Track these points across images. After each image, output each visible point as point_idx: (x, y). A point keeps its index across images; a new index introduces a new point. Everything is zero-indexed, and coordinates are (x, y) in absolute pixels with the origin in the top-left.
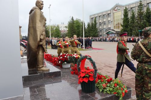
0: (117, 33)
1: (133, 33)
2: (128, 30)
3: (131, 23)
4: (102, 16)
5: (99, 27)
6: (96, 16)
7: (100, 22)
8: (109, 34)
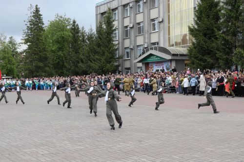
0: (176, 60)
1: (234, 59)
2: (214, 45)
3: (229, 18)
4: (131, 5)
5: (123, 43)
6: (113, 7)
7: (125, 25)
8: (150, 64)
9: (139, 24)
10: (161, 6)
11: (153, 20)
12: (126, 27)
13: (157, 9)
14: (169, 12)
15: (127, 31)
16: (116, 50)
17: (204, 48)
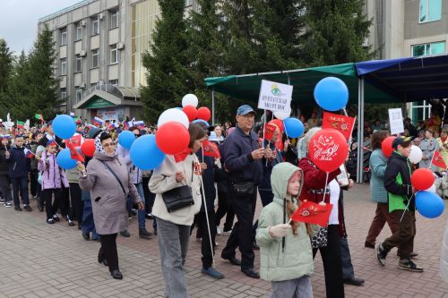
5: (73, 80)
6: (62, 25)
7: (77, 53)
8: (98, 112)
9: (95, 51)
10: (123, 26)
11: (114, 46)
12: (78, 55)
13: (117, 30)
14: (134, 35)
15: (79, 61)
16: (64, 89)
17: (160, 88)
